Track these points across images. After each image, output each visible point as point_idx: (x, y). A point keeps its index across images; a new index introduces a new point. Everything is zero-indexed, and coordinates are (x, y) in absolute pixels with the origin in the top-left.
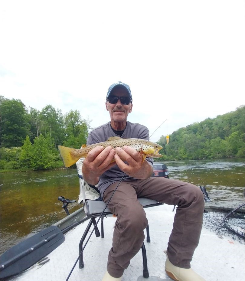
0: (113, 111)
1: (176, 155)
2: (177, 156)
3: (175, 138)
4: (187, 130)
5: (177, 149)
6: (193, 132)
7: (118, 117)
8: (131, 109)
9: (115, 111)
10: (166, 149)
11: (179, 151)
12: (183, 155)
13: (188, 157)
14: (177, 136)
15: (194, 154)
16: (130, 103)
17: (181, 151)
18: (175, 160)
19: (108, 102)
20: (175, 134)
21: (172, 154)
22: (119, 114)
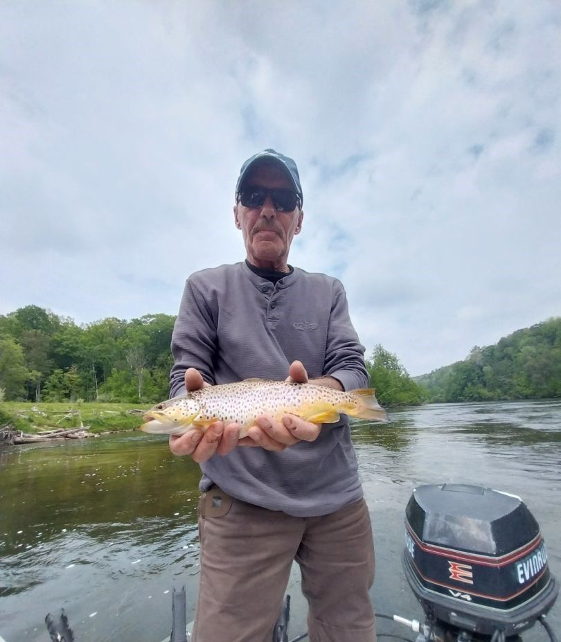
0: (253, 232)
1: (510, 389)
2: (511, 392)
3: (505, 352)
4: (534, 336)
5: (511, 377)
6: (546, 340)
7: (266, 245)
8: (299, 225)
9: (257, 232)
10: (485, 377)
11: (515, 382)
12: (525, 388)
13: (535, 393)
14: (510, 350)
15: (546, 387)
16: (297, 208)
17: (519, 381)
18: (509, 398)
19: (240, 203)
20: (504, 343)
21: (500, 387)
22: (268, 239)
